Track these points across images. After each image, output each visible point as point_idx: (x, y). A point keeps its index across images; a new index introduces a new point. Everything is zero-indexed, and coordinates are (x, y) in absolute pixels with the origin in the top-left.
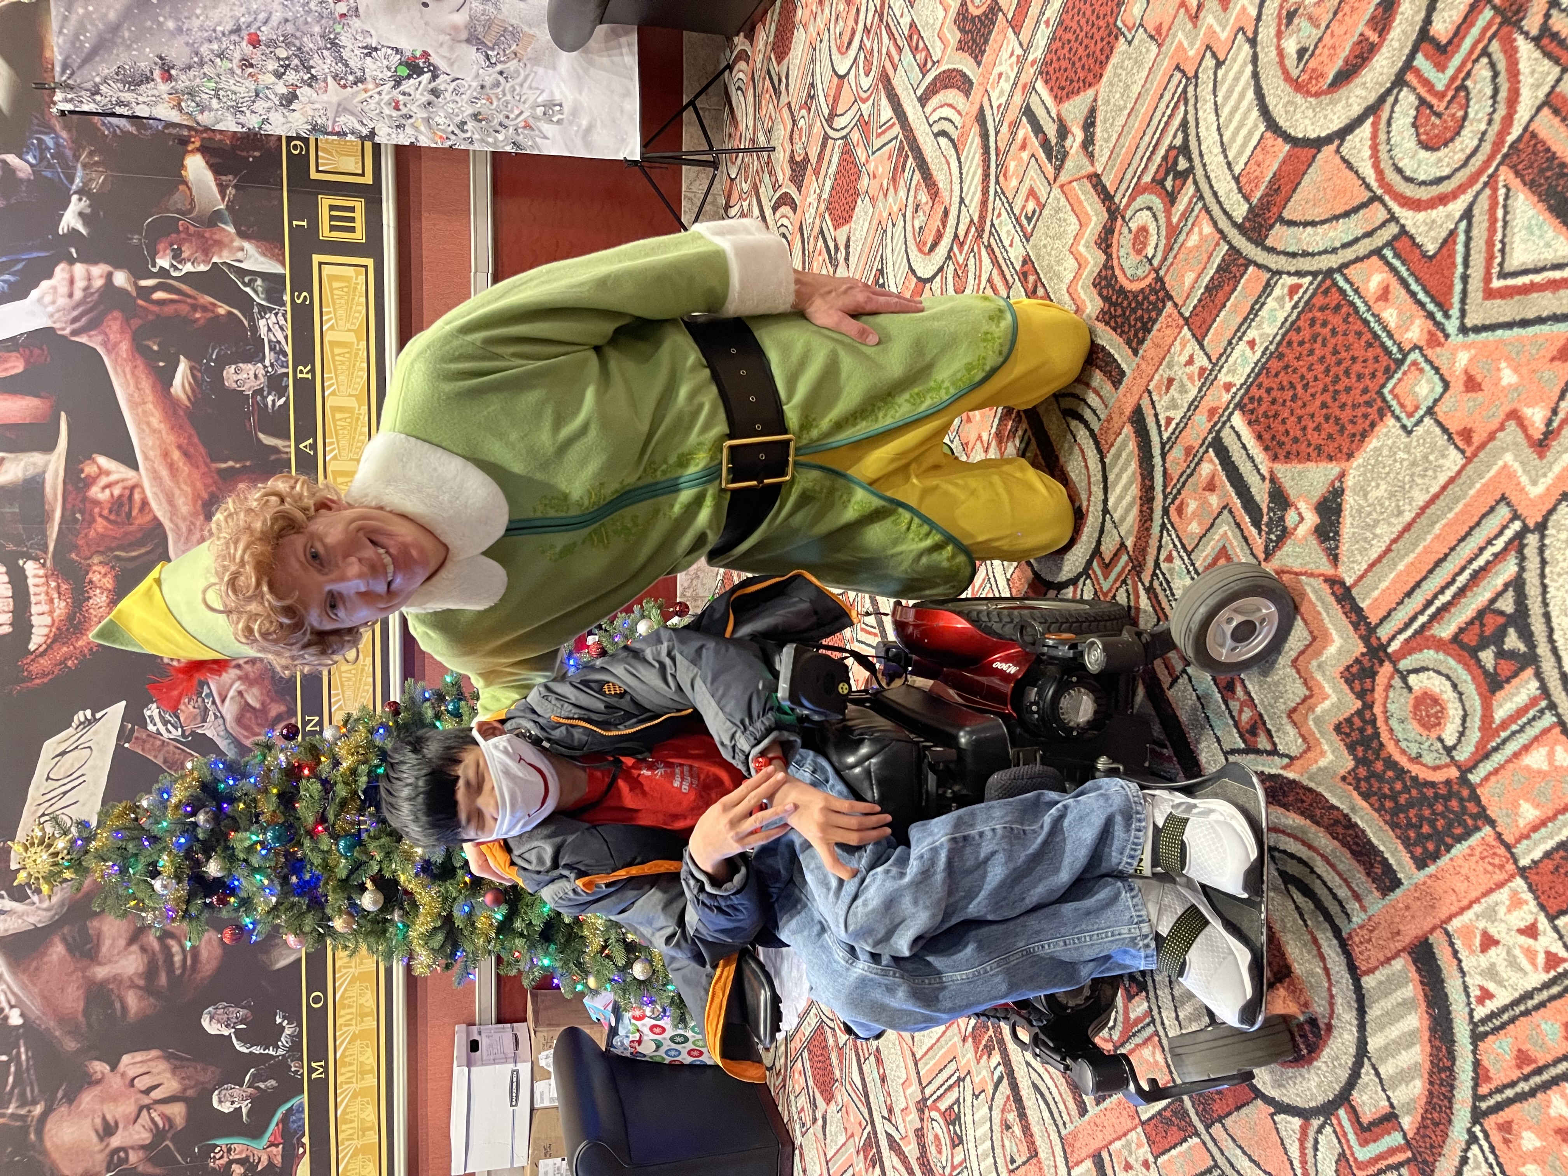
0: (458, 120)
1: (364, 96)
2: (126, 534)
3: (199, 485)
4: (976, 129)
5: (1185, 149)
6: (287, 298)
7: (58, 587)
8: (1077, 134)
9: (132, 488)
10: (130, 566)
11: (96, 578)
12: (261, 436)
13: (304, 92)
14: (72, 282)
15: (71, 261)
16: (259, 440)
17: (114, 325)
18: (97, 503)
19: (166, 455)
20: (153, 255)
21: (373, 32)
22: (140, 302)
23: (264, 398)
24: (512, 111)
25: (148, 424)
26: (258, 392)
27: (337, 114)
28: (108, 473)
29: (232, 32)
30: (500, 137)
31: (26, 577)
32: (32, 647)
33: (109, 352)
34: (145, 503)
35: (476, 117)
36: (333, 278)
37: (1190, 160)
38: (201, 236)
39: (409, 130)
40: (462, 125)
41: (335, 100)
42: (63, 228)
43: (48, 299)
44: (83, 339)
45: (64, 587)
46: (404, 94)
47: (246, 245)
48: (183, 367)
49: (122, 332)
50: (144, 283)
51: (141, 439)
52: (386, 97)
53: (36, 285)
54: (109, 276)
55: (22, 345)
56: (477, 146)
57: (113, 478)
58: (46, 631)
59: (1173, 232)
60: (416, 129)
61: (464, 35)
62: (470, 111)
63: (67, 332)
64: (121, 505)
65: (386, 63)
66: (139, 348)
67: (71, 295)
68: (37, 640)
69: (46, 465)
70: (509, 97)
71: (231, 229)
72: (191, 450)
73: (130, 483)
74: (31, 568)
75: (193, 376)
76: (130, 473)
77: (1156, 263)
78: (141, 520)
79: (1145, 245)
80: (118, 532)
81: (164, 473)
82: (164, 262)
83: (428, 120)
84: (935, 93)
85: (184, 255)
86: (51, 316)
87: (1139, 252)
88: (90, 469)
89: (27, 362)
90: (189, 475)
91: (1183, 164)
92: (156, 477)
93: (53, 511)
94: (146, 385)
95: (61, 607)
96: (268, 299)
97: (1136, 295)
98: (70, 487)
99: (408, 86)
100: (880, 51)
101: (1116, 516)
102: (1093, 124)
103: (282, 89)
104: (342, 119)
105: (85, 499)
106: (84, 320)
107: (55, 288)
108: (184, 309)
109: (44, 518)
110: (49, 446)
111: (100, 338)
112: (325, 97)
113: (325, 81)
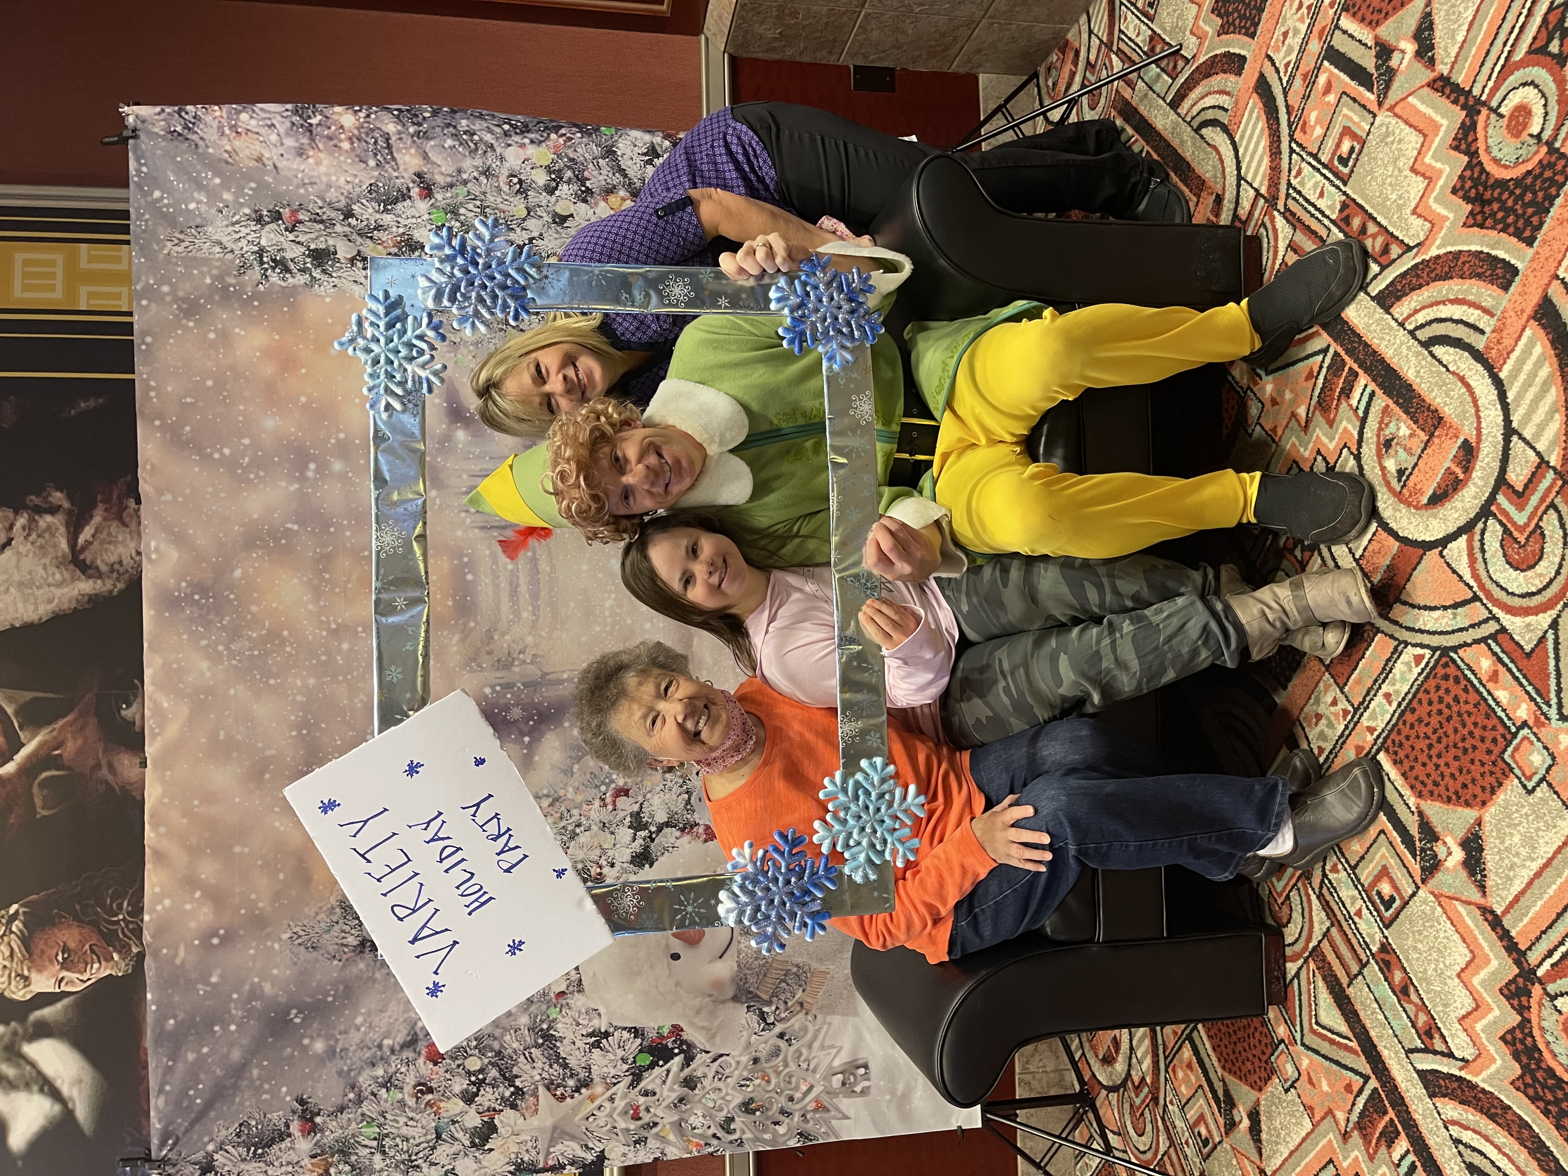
0: (721, 1116)
1: (591, 1107)
13: (506, 1119)
21: (602, 1010)
24: (797, 1088)
27: (552, 1142)
29: (405, 1046)
30: (782, 1129)
35: (747, 1107)
39: (652, 1143)
40: (727, 1125)
41: (549, 1122)
46: (646, 1094)
52: (620, 1104)
56: (745, 1150)
61: (730, 993)
62: (738, 1099)
65: (620, 1053)
70: (793, 1067)
83: (678, 1126)
99: (650, 1081)
103: (473, 1120)
104: (557, 1148)
112: (535, 1120)
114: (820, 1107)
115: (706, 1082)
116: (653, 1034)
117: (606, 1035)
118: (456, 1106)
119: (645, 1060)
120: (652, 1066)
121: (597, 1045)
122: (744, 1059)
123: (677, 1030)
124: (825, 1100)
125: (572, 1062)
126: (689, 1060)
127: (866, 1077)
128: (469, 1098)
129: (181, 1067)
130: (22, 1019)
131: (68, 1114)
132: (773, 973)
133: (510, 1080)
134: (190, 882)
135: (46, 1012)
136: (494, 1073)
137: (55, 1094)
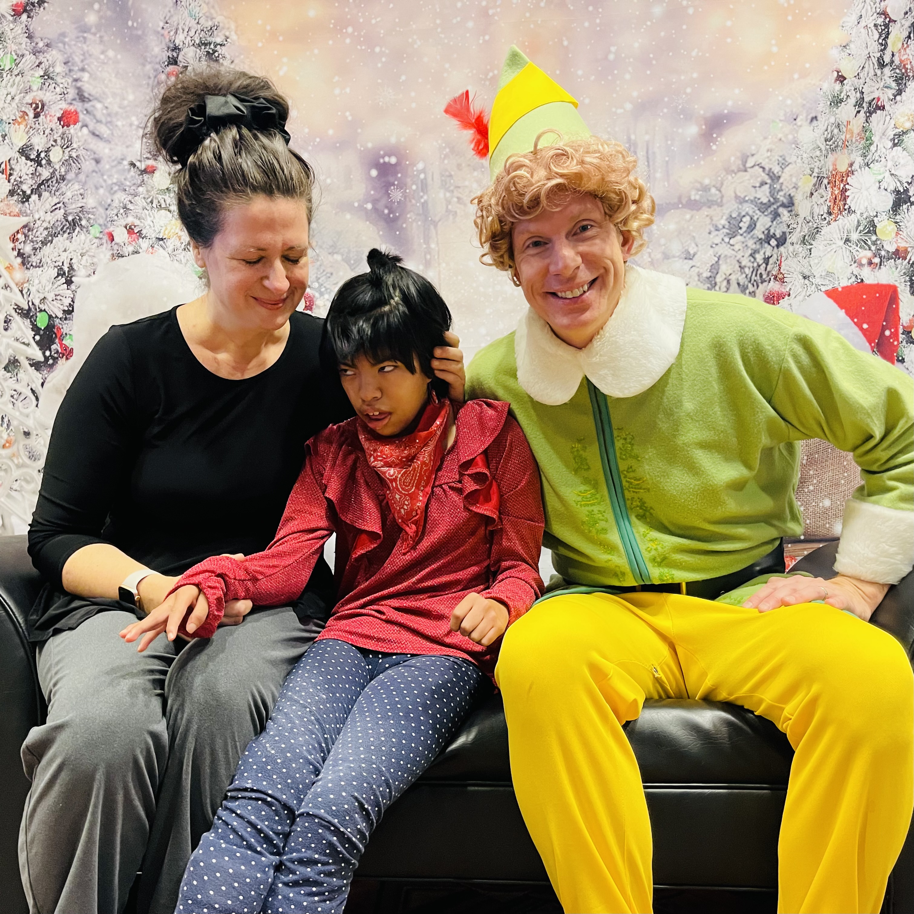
29: (80, 91)
46: (7, 321)
65: (51, 296)
99: (21, 326)
113: (21, 213)
115: (11, 383)
116: (65, 329)
117: (69, 282)
118: (19, 139)
119: (42, 322)
120: (35, 329)
121: (61, 273)
123: (68, 353)
125: (47, 250)
126: (36, 365)
128: (25, 151)
133: (37, 190)
136: (45, 173)
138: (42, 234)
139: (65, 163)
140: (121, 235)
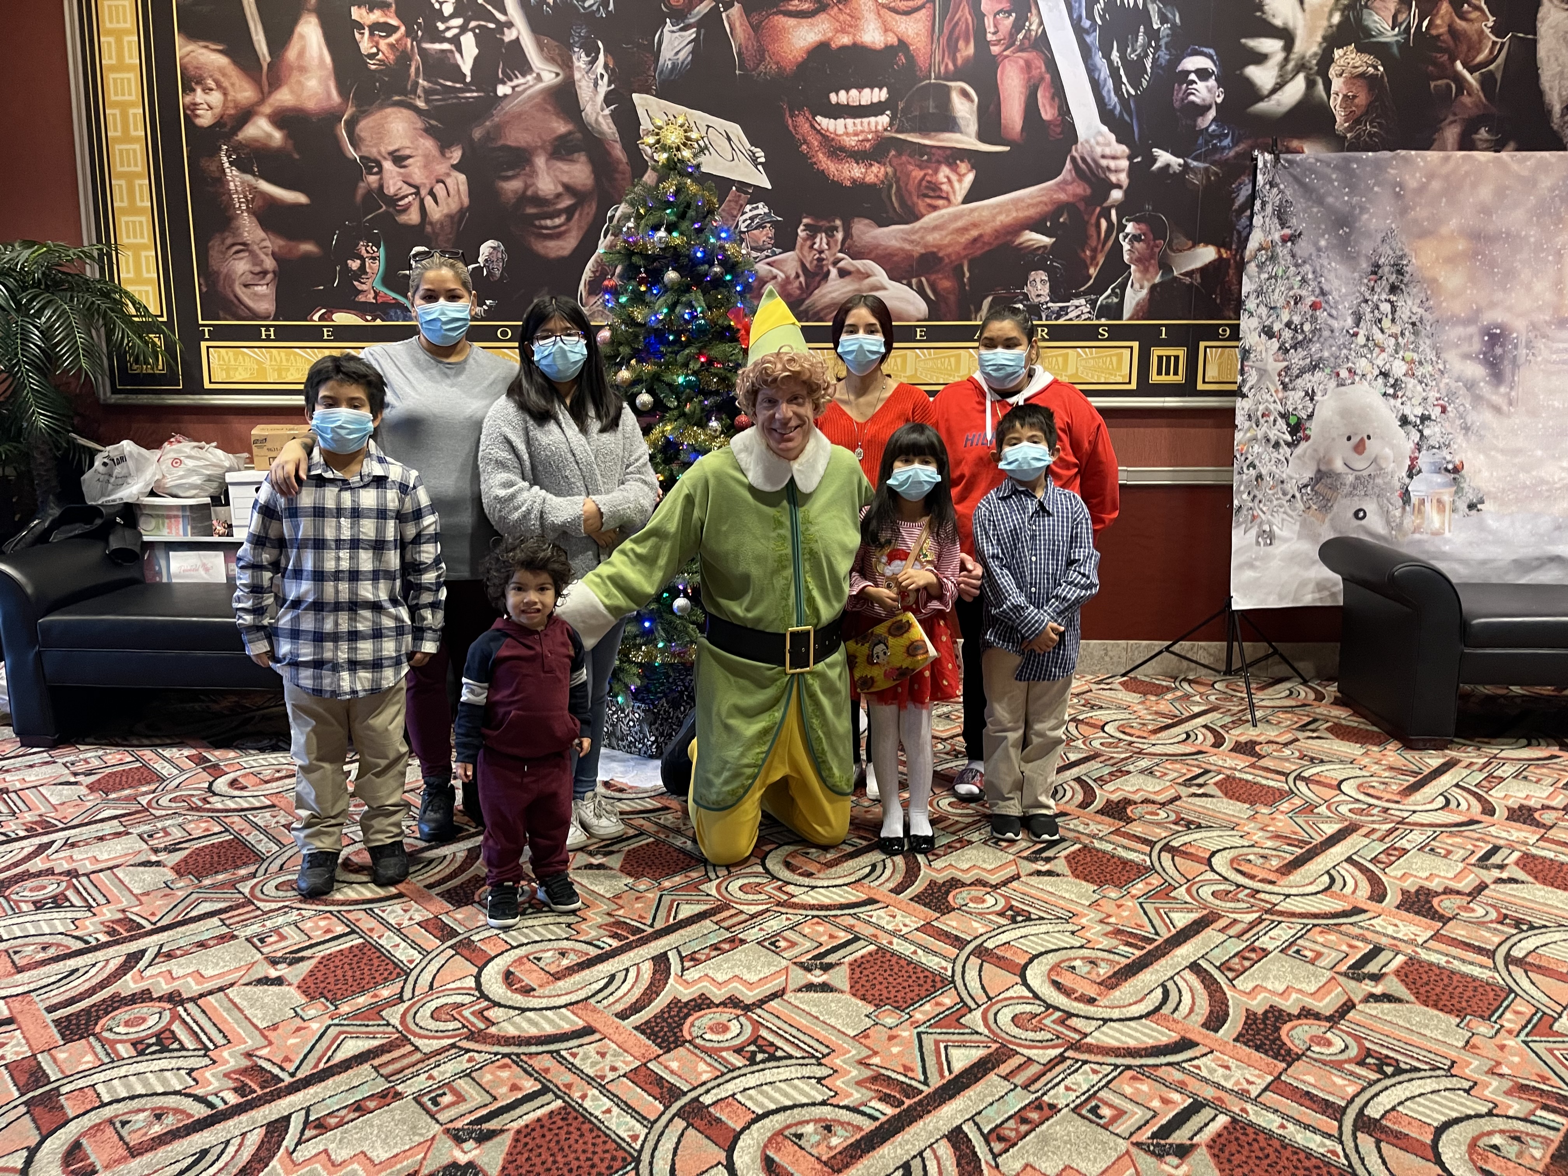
0: (1257, 462)
1: (1273, 390)
2: (910, 193)
3: (950, 250)
4: (1348, 907)
5: (1399, 1071)
6: (1103, 321)
7: (868, 140)
8: (1378, 990)
9: (947, 199)
10: (884, 195)
11: (875, 169)
12: (990, 299)
13: (1275, 344)
14: (1114, 158)
15: (1130, 158)
16: (986, 297)
17: (1080, 189)
18: (936, 171)
19: (975, 225)
20: (1137, 220)
21: (1325, 397)
22: (1098, 209)
23: (1021, 302)
24: (1265, 505)
25: (1000, 213)
26: (1026, 297)
27: (1258, 370)
28: (960, 181)
29: (1321, 289)
30: (1245, 496)
31: (876, 115)
32: (819, 118)
33: (1058, 184)
34: (935, 208)
35: (1259, 477)
36: (1120, 357)
37: (1393, 1075)
38: (1152, 256)
39: (1247, 424)
40: (1252, 465)
41: (1269, 368)
42: (1157, 151)
43: (1101, 139)
44: (1068, 165)
45: (868, 145)
46: (1275, 421)
47: (1145, 291)
48: (1046, 240)
49: (1075, 195)
50: (1113, 212)
51: (988, 207)
52: (1272, 407)
53: (1111, 130)
54: (1119, 186)
55: (1063, 118)
56: (1236, 477)
57: (957, 185)
58: (831, 129)
59: (1338, 1066)
60: (1249, 430)
61: (1323, 468)
62: (1264, 472)
63: (1074, 153)
64: (934, 190)
65: (1300, 407)
66: (1060, 208)
67: (1103, 157)
68: (824, 122)
69: (967, 134)
70: (1275, 502)
71: (1157, 280)
72: (979, 245)
73: (952, 197)
74: (884, 120)
75: (1039, 248)
76: (960, 197)
77: (1309, 1053)
78: (921, 205)
79: (1318, 1044)
80: (912, 187)
81: (960, 224)
82: (1130, 228)
83: (1255, 439)
84: (1361, 870)
85: (1136, 244)
86: (1087, 141)
87: (1311, 1039)
88: (963, 167)
89: (1049, 122)
90: (958, 243)
91: (1389, 1070)
92: (956, 217)
93: (930, 139)
94: (1032, 212)
95: (851, 142)
96: (1101, 305)
97: (1279, 1038)
98: (948, 152)
99: (1281, 423)
100: (1373, 822)
101: (1104, 1029)
102: (1390, 1001)
103: (1276, 328)
104: (1254, 372)
105: (939, 162)
106: (1083, 166)
107: (1109, 144)
108: (1093, 243)
109: (924, 129)
110: (982, 137)
111: (1069, 178)
112: (1271, 360)
113: (1284, 360)
114: (1254, 518)
115: (1275, 454)
116: (1307, 425)
117: (1312, 399)
118: (1285, 318)
119: (1293, 420)
120: (1288, 425)
121: (1307, 394)
122: (1284, 476)
123: (1307, 438)
124: (1258, 521)
125: (1299, 381)
126: (1289, 445)
127: (1265, 544)
128: (1288, 325)
129: (1328, 171)
130: (1318, 73)
131: (1261, 98)
132: (1329, 492)
133: (1295, 347)
134: (1431, 176)
135: (1320, 86)
136: (1300, 337)
137: (1274, 91)
138: (1295, 372)
139: (1313, 332)
140: (1344, 374)
